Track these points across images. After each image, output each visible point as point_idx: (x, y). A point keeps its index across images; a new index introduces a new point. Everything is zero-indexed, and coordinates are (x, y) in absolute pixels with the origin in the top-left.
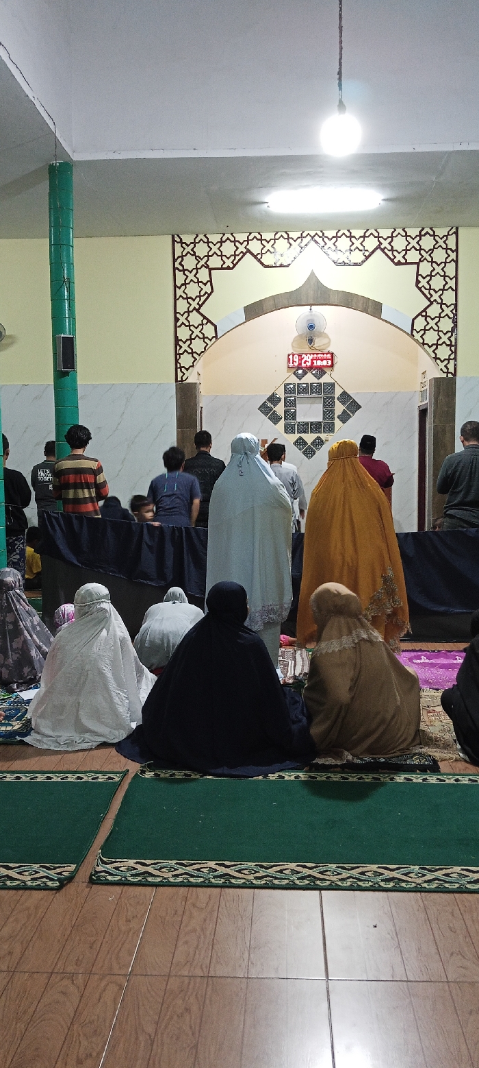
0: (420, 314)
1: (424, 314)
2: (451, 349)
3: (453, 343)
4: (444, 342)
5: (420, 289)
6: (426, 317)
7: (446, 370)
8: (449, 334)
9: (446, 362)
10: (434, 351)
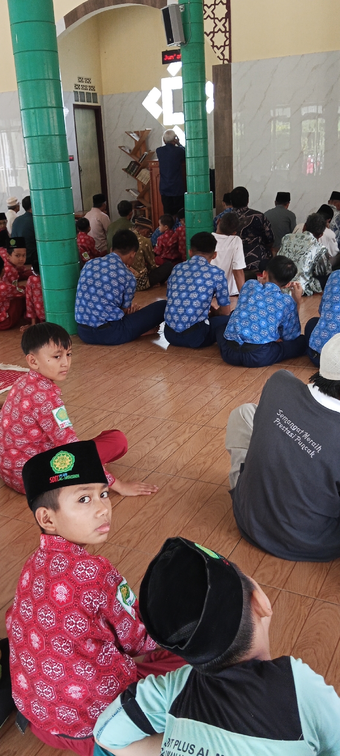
2: (225, 36)
3: (228, 30)
7: (222, 57)
8: (224, 20)
9: (222, 48)
10: (211, 40)
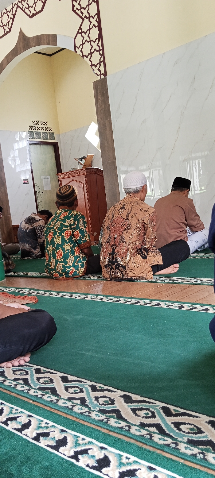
0: (78, 33)
1: (80, 31)
2: (100, 54)
3: (101, 48)
4: (95, 50)
5: (75, 12)
6: (81, 33)
7: (99, 73)
8: (97, 40)
9: (99, 65)
10: (90, 60)
